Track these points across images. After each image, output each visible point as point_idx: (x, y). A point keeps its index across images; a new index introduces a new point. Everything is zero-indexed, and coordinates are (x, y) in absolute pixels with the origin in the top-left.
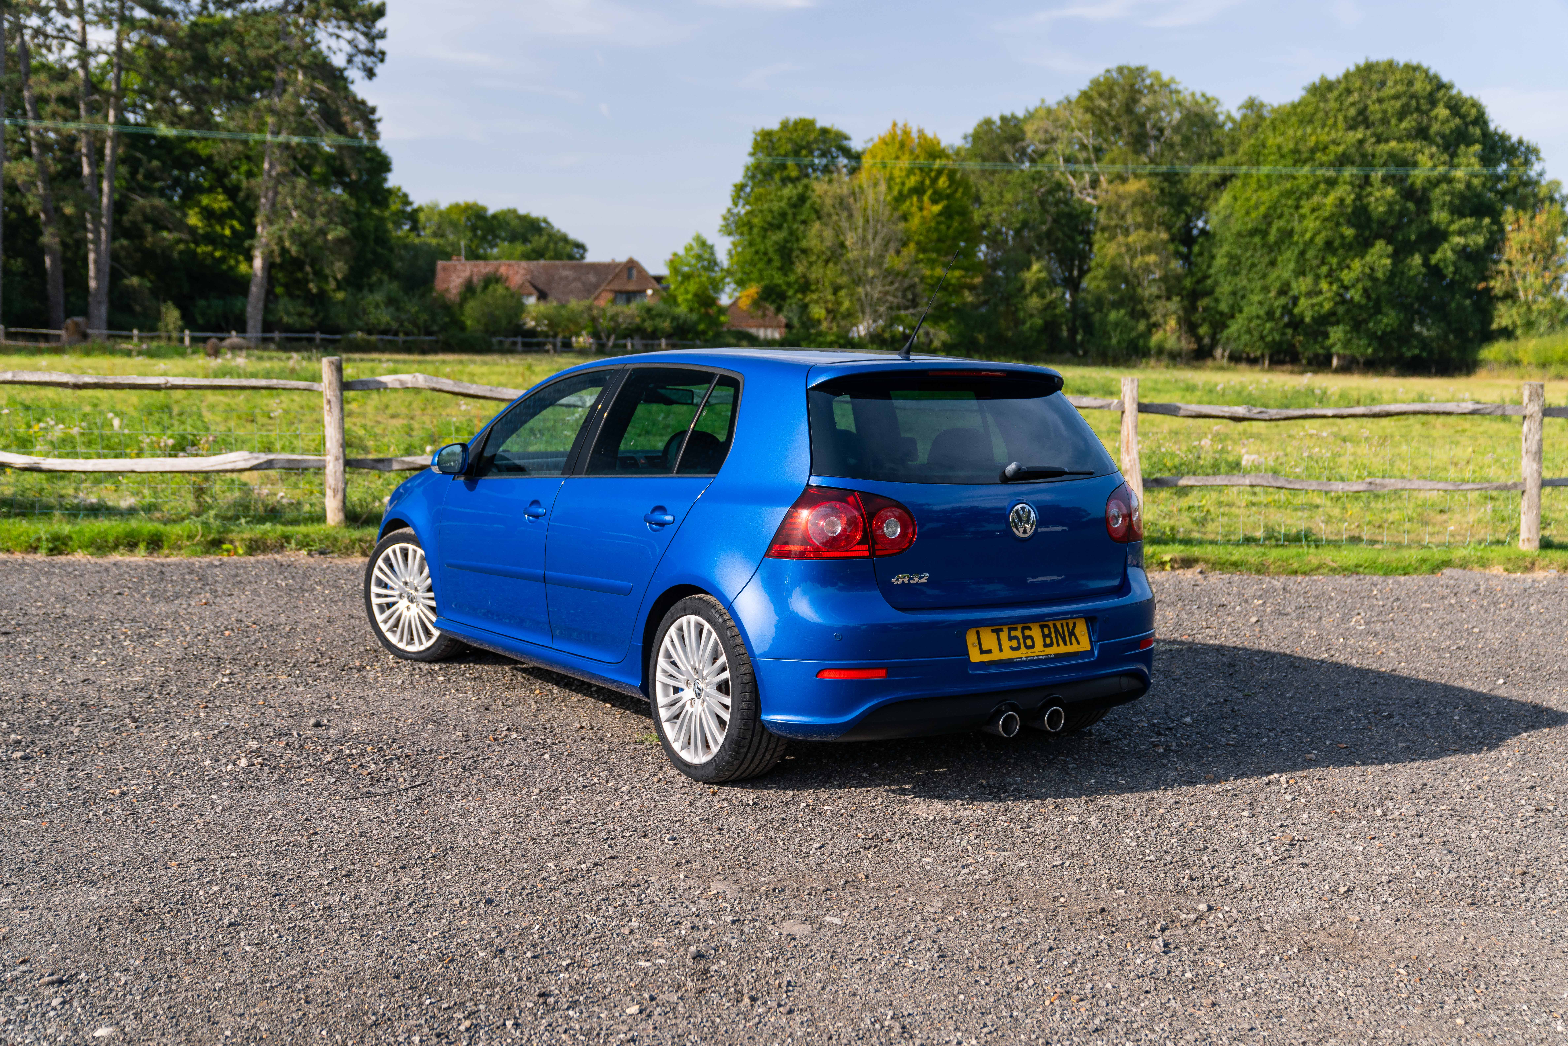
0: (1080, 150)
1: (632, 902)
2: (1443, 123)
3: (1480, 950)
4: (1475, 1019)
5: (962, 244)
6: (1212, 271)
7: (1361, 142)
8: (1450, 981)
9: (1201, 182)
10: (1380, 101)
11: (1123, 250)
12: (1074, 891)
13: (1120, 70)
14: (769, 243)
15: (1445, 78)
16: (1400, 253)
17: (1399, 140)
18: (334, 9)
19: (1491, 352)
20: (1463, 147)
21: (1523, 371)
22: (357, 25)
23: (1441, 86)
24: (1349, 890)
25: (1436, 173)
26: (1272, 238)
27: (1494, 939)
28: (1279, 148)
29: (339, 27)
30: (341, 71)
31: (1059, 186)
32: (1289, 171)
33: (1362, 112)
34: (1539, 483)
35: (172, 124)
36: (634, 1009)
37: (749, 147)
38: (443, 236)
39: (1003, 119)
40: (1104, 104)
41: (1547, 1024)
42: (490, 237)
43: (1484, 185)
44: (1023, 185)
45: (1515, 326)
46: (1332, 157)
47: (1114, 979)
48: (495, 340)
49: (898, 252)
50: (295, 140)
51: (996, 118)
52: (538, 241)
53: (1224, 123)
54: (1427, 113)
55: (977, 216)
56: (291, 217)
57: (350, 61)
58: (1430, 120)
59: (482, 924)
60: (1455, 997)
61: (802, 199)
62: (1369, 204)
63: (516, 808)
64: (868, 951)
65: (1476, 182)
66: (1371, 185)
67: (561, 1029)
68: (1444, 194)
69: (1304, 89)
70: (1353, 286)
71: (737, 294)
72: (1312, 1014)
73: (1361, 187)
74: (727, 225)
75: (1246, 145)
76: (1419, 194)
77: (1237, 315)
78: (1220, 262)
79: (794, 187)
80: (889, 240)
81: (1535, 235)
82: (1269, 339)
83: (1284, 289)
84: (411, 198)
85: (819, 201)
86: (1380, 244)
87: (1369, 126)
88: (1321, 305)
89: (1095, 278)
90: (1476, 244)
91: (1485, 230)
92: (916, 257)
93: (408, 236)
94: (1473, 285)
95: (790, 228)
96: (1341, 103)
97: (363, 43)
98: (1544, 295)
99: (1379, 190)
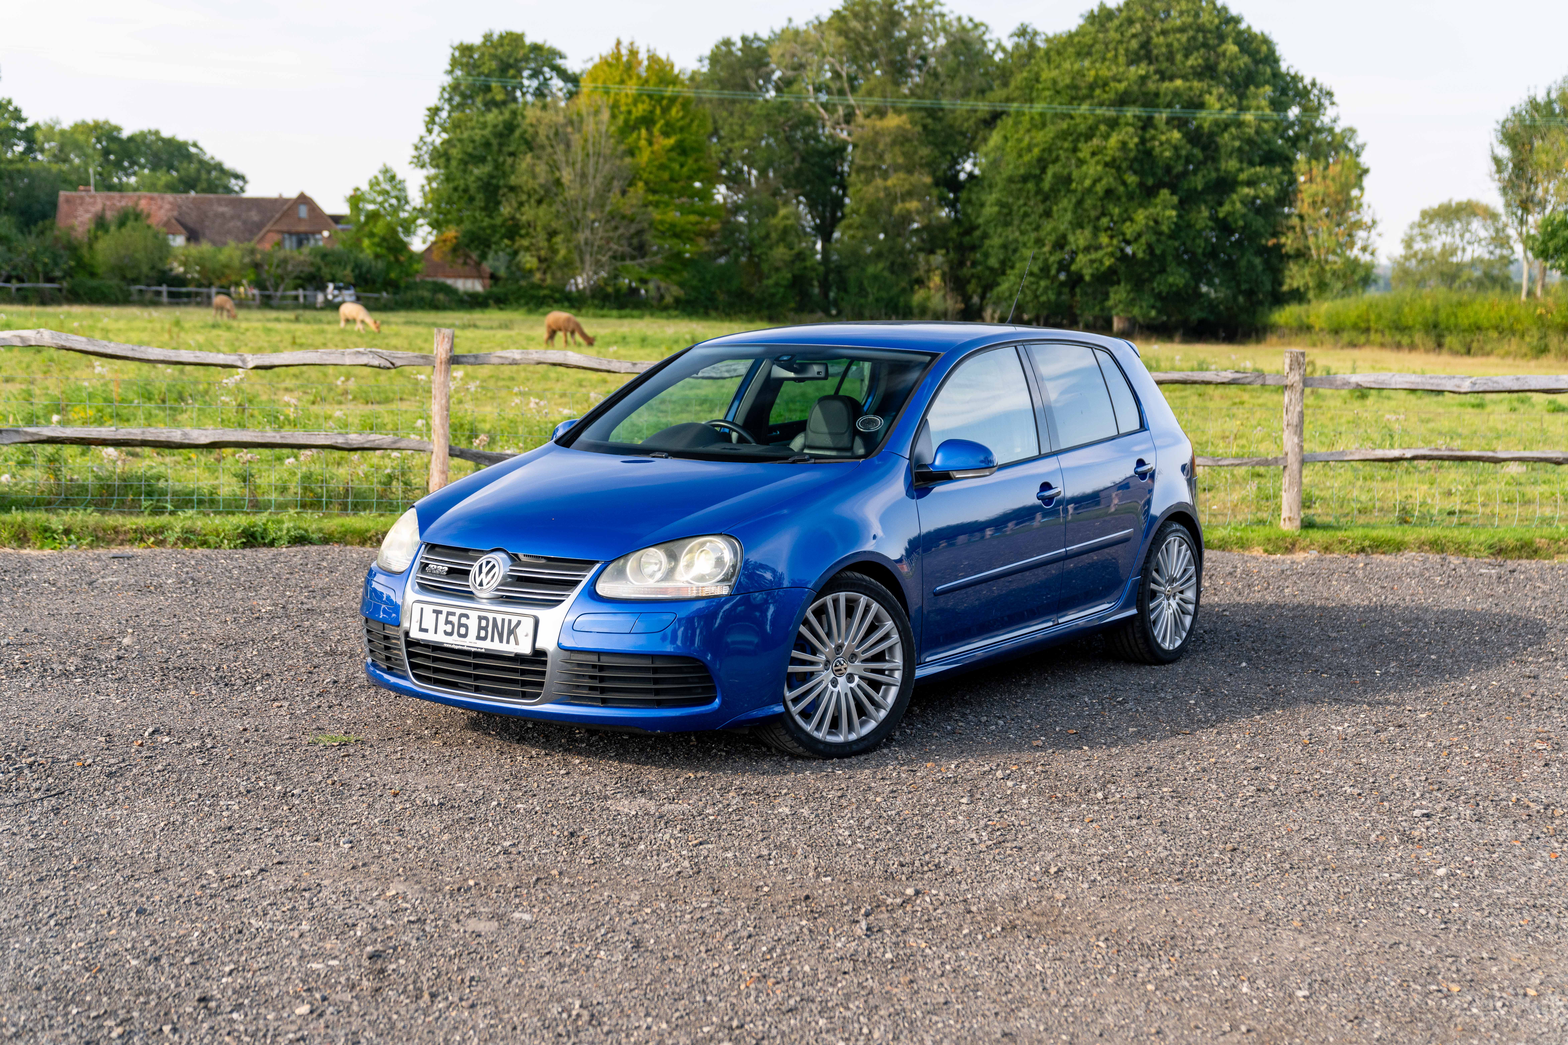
0: (832, 79)
1: (302, 906)
2: (1231, 61)
3: (1179, 922)
4: (1166, 985)
5: (697, 185)
6: (981, 221)
7: (1143, 79)
8: (1147, 952)
9: (967, 120)
10: (1164, 33)
11: (882, 194)
12: (780, 880)
14: (470, 178)
15: (1234, 11)
16: (1187, 202)
17: (1185, 78)
19: (1285, 315)
20: (1252, 88)
21: (1315, 337)
23: (1229, 19)
24: (1059, 870)
25: (1224, 116)
26: (1046, 185)
27: (1195, 912)
28: (1054, 82)
31: (808, 120)
32: (1064, 109)
33: (1146, 45)
34: (1300, 458)
36: (304, 1009)
37: (445, 62)
38: (66, 160)
39: (744, 39)
40: (858, 26)
41: (1234, 986)
42: (126, 163)
43: (1274, 131)
44: (767, 118)
45: (1307, 288)
46: (1112, 95)
47: (813, 962)
48: (135, 288)
49: (624, 193)
51: (737, 38)
52: (187, 169)
53: (994, 52)
54: (1214, 48)
55: (716, 152)
58: (1218, 56)
59: (134, 933)
60: (1149, 965)
61: (510, 127)
62: (1153, 148)
63: (170, 815)
64: (558, 945)
65: (1266, 126)
66: (1156, 128)
67: (224, 1032)
68: (1233, 139)
69: (1082, 17)
70: (1136, 240)
71: (432, 238)
72: (1008, 987)
73: (1144, 128)
74: (420, 156)
75: (1019, 78)
76: (1204, 139)
77: (1008, 272)
78: (990, 210)
79: (501, 113)
80: (613, 178)
81: (1327, 187)
82: (1043, 299)
83: (1060, 244)
84: (24, 115)
85: (531, 130)
86: (1165, 193)
87: (1152, 60)
88: (1100, 261)
89: (848, 227)
90: (1266, 195)
91: (1275, 180)
92: (644, 199)
93: (21, 159)
94: (1263, 241)
95: (496, 161)
96: (1122, 34)
98: (1336, 254)
99: (1164, 133)
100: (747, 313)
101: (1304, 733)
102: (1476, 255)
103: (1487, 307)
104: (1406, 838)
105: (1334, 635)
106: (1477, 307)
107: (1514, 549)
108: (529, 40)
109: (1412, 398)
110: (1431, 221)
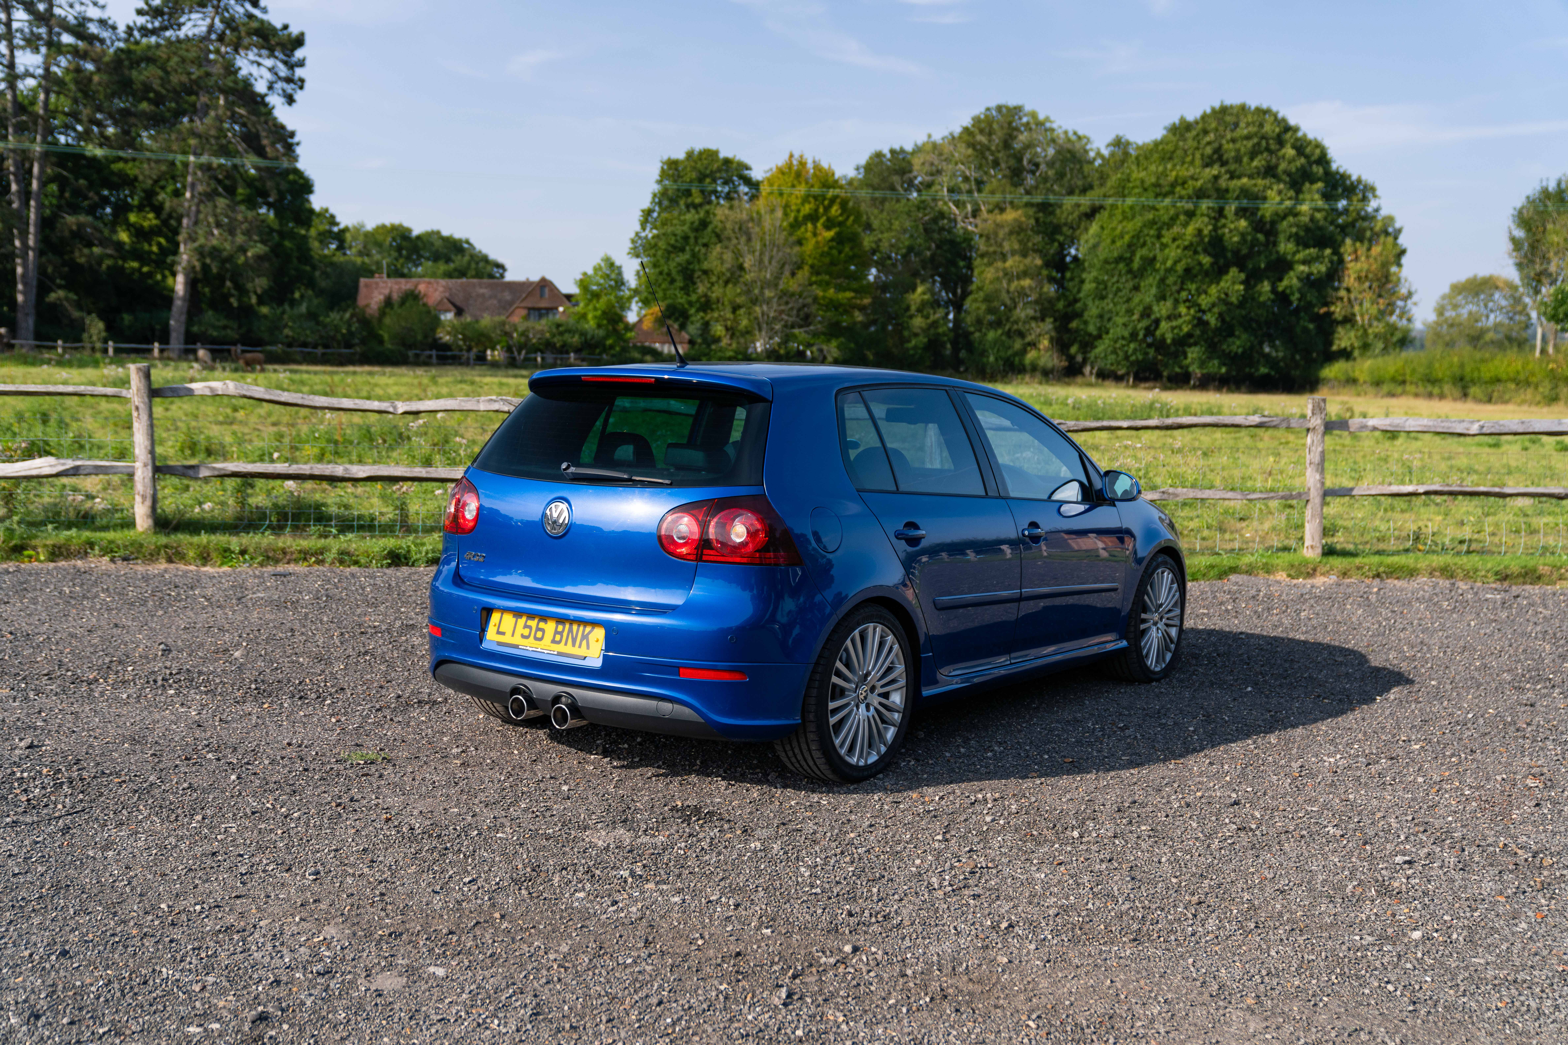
0: (963, 182)
1: (225, 951)
2: (1290, 162)
3: (1123, 996)
5: (853, 267)
6: (1081, 295)
7: (1216, 178)
9: (1072, 213)
10: (1233, 141)
11: (1001, 274)
12: (719, 931)
13: (999, 108)
14: (672, 265)
15: (1292, 122)
16: (1252, 279)
17: (1251, 177)
18: (255, 38)
19: (1333, 371)
20: (1307, 185)
21: (1359, 388)
22: (277, 54)
23: (1288, 128)
24: (1011, 925)
25: (1283, 207)
26: (1136, 265)
27: (1142, 983)
28: (1142, 182)
29: (260, 56)
30: (263, 97)
31: (942, 215)
32: (1151, 203)
33: (1218, 151)
34: (1321, 493)
35: (101, 145)
37: (656, 175)
38: (368, 255)
39: (892, 152)
40: (984, 140)
42: (415, 257)
43: (1325, 219)
44: (909, 214)
45: (1353, 348)
46: (1190, 191)
48: (412, 353)
49: (793, 274)
50: (217, 161)
51: (886, 151)
52: (459, 261)
53: (1094, 159)
54: (1275, 153)
55: (867, 241)
56: (213, 234)
57: (270, 88)
58: (1278, 159)
59: (39, 982)
61: (704, 224)
62: (1224, 234)
64: (455, 1009)
65: (1318, 216)
66: (1226, 217)
68: (1290, 227)
69: (1165, 128)
70: (1210, 310)
71: (643, 312)
73: (1216, 218)
74: (635, 248)
75: (1113, 179)
76: (1268, 226)
77: (1104, 336)
78: (1088, 286)
79: (698, 213)
80: (784, 263)
81: (1371, 265)
82: (1133, 358)
83: (1147, 312)
84: (338, 219)
85: (720, 225)
86: (1233, 271)
87: (1224, 164)
88: (1180, 327)
89: (975, 300)
90: (1319, 272)
91: (1327, 260)
92: (809, 279)
93: (334, 255)
94: (1316, 310)
95: (692, 250)
96: (1199, 142)
97: (283, 71)
98: (1378, 320)
99: (1232, 222)
101: (1295, 765)
102: (1498, 320)
103: (1506, 363)
104: (1384, 890)
105: (1340, 659)
106: (1497, 362)
107: (1519, 575)
108: (722, 155)
109: (1437, 439)
110: (1460, 293)
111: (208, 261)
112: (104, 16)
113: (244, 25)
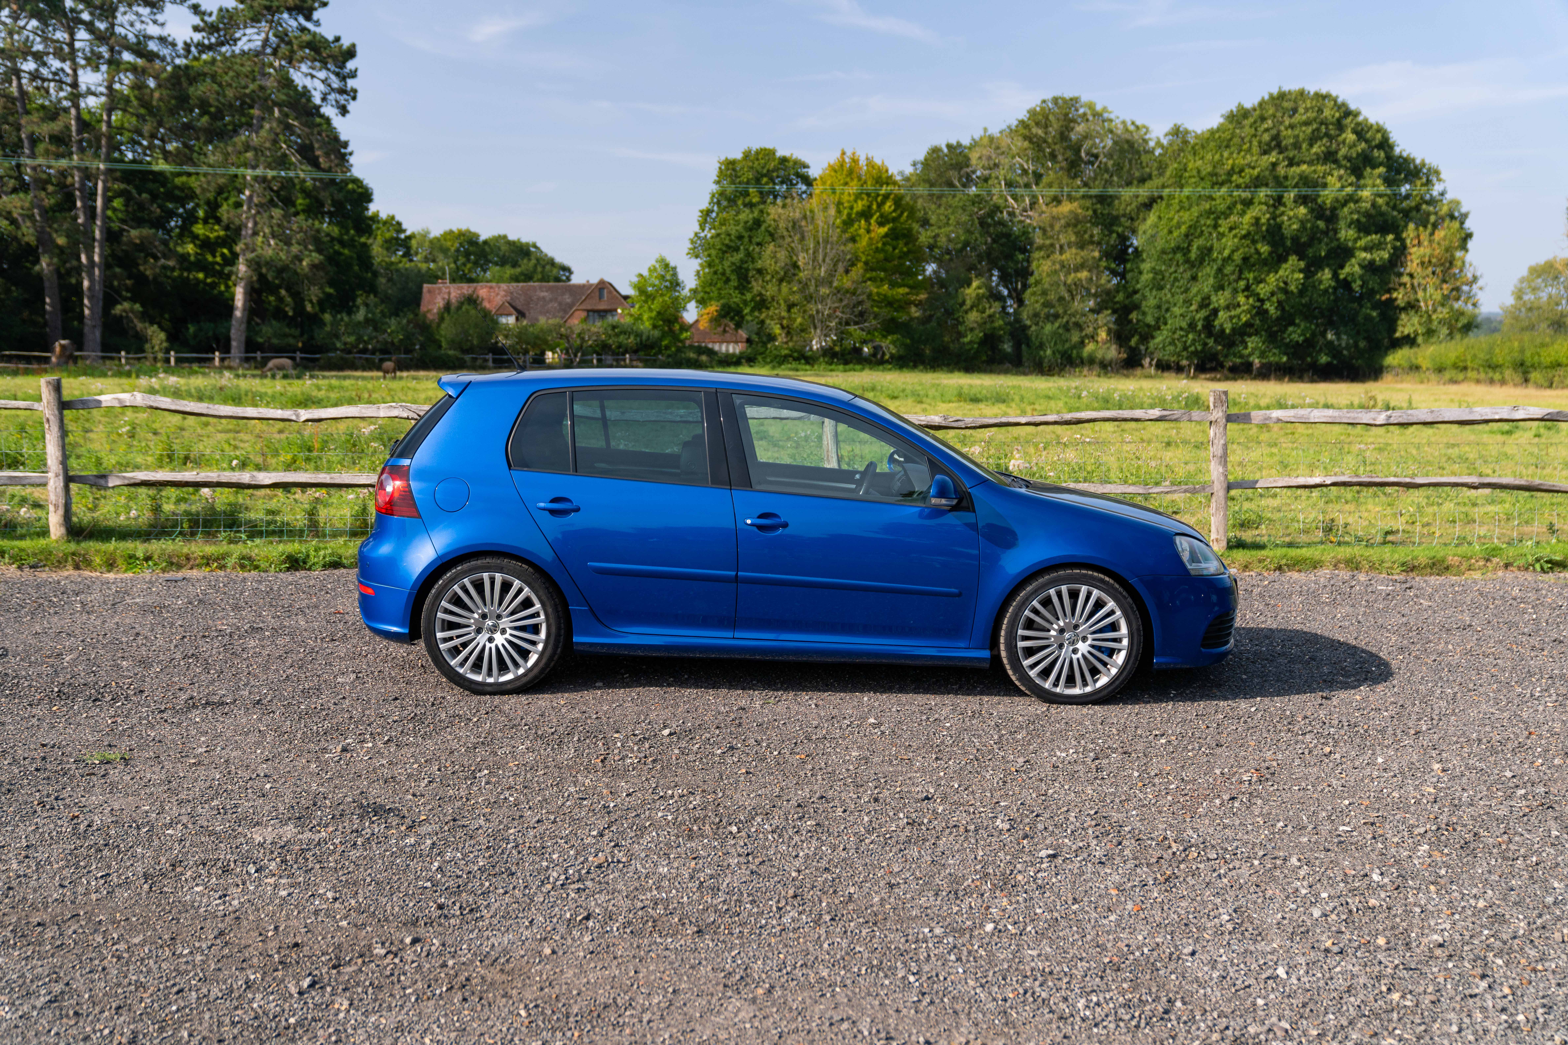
0: (1021, 175)
2: (1350, 148)
5: (909, 263)
6: (1140, 286)
7: (1274, 165)
9: (1130, 204)
10: (1292, 127)
11: (1058, 267)
13: (1055, 100)
14: (727, 264)
15: (1353, 107)
16: (1312, 268)
17: (1310, 163)
18: (307, 51)
19: (1395, 358)
20: (1368, 170)
21: (1423, 376)
22: (329, 66)
23: (1348, 113)
25: (1344, 193)
26: (1193, 255)
28: (1199, 171)
29: (313, 68)
30: (317, 108)
31: (997, 209)
32: (1207, 192)
33: (1276, 137)
34: (1225, 486)
35: (165, 160)
37: (714, 174)
38: (433, 261)
39: (949, 146)
40: (1040, 132)
42: (482, 262)
43: (1387, 204)
44: (965, 208)
45: (1417, 334)
46: (1247, 179)
48: (467, 356)
49: (847, 271)
50: (270, 173)
51: (943, 146)
52: (526, 265)
53: (1153, 149)
54: (1335, 138)
55: (924, 237)
56: (269, 245)
57: (325, 99)
58: (1338, 145)
61: (758, 223)
62: (1283, 222)
65: (1380, 201)
66: (1284, 205)
68: (1351, 213)
69: (1223, 116)
70: (1269, 299)
71: (701, 312)
73: (1275, 207)
74: (694, 249)
75: (1172, 169)
76: (1328, 213)
77: (1162, 327)
78: (1146, 277)
79: (752, 212)
80: (838, 261)
81: (1434, 250)
82: (1192, 349)
83: (1205, 303)
85: (773, 224)
86: (1293, 259)
87: (1281, 150)
88: (1239, 317)
89: (1034, 294)
90: (1381, 259)
91: (1389, 246)
92: (863, 276)
93: (400, 262)
94: (1378, 297)
95: (747, 250)
96: (1256, 130)
97: (336, 83)
98: (1443, 305)
99: (1292, 210)
100: (948, 365)
106: (1557, 346)
107: (1427, 566)
108: (779, 154)
110: (1539, 276)
111: (264, 270)
112: (164, 32)
113: (296, 38)
